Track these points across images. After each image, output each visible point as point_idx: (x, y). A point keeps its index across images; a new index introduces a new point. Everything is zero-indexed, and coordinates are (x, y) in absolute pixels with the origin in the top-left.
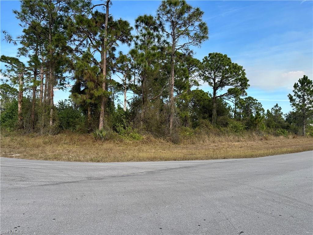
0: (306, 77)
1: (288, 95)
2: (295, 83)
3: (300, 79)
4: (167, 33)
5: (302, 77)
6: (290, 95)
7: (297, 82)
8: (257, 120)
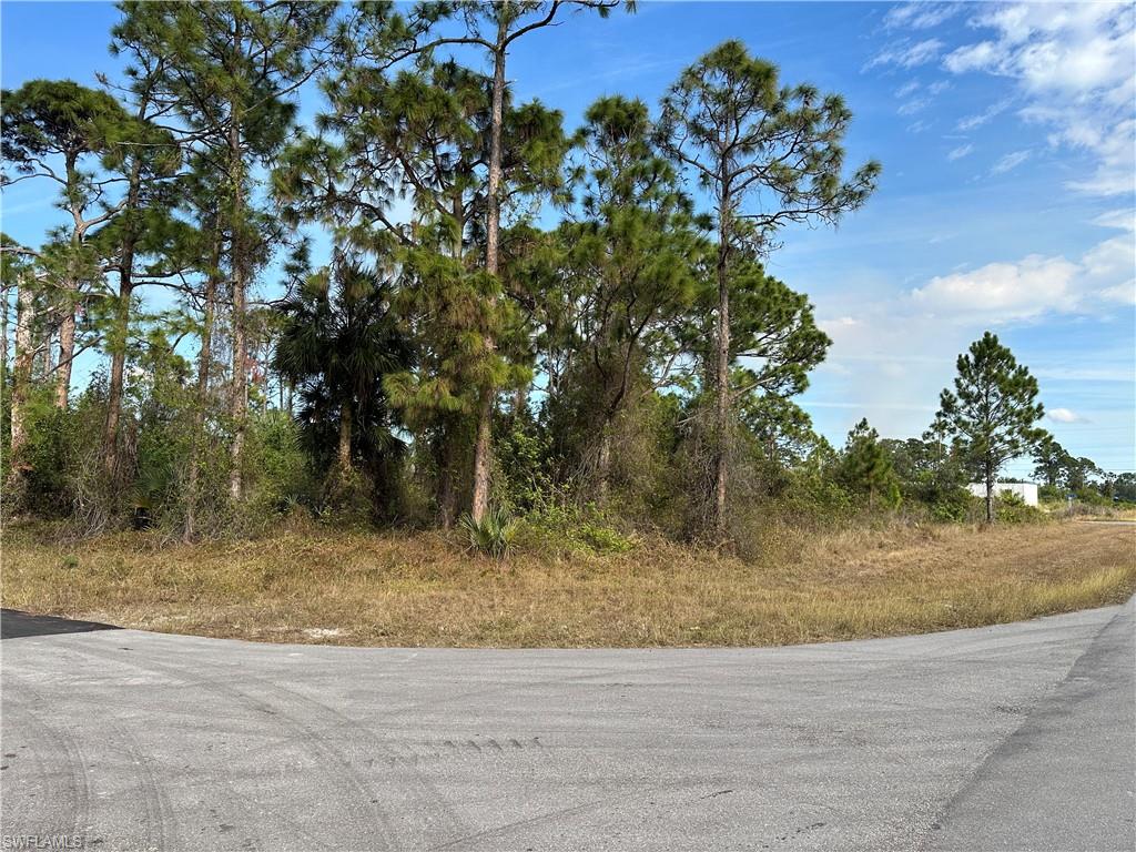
0: (992, 336)
1: (941, 391)
2: (960, 356)
3: (974, 344)
4: (703, 168)
5: (981, 338)
6: (946, 392)
7: (966, 352)
8: (872, 474)
